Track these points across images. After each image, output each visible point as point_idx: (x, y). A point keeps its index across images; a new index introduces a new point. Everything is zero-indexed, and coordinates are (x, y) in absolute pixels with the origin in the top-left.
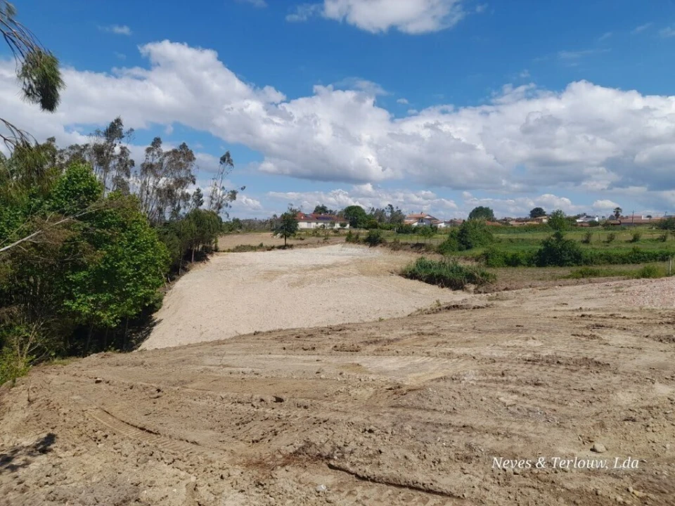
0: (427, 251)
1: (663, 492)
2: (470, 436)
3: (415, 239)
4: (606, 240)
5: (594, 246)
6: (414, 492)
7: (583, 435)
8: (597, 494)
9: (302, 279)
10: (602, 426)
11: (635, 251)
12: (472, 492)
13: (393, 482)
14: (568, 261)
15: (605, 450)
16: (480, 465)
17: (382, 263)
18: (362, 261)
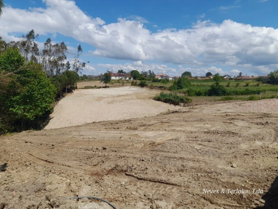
0: (164, 89)
1: (260, 182)
2: (183, 162)
3: (159, 84)
4: (235, 85)
5: (231, 88)
6: (161, 184)
7: (228, 161)
8: (234, 184)
9: (113, 101)
10: (236, 157)
11: (247, 90)
12: (185, 184)
13: (152, 180)
14: (221, 94)
15: (236, 166)
16: (188, 173)
17: (146, 94)
18: (138, 93)
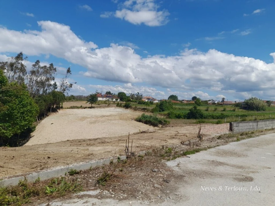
0: (147, 111)
3: (143, 106)
4: (214, 110)
5: (209, 112)
9: (96, 121)
11: (222, 114)
14: (198, 117)
17: (129, 115)
18: (121, 114)
